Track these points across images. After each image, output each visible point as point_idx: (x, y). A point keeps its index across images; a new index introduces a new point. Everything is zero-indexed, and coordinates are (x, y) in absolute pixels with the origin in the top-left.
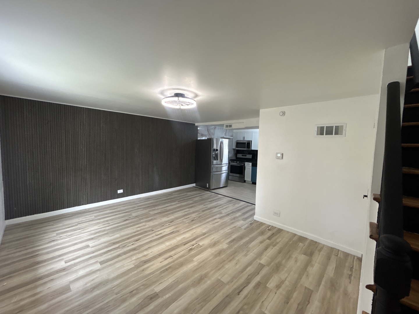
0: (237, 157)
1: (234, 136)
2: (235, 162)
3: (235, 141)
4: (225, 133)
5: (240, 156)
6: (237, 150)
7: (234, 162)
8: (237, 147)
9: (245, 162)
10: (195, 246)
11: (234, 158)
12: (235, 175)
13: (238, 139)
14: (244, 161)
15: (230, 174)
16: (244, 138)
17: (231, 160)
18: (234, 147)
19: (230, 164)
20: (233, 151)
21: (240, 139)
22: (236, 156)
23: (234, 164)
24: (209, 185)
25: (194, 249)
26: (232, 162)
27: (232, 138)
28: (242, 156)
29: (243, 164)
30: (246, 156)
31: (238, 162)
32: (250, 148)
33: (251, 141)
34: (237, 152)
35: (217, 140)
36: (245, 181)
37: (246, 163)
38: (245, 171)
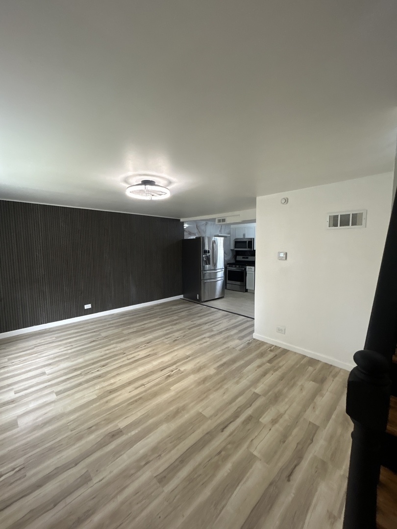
1: (231, 234)
2: (234, 266)
3: (234, 239)
4: (220, 229)
5: (240, 258)
6: (236, 251)
7: (232, 267)
8: (236, 247)
10: (174, 371)
11: (233, 261)
12: (233, 282)
13: (237, 237)
14: (244, 265)
15: (228, 282)
16: (244, 235)
17: (228, 264)
18: (232, 247)
19: (227, 270)
20: (231, 252)
21: (240, 236)
22: (236, 258)
23: (233, 269)
24: (200, 297)
25: (173, 375)
26: (230, 266)
28: (243, 258)
30: (247, 258)
31: (238, 266)
32: (252, 248)
33: (254, 239)
34: (237, 253)
35: (209, 239)
36: (246, 291)
37: (247, 267)
38: (247, 277)
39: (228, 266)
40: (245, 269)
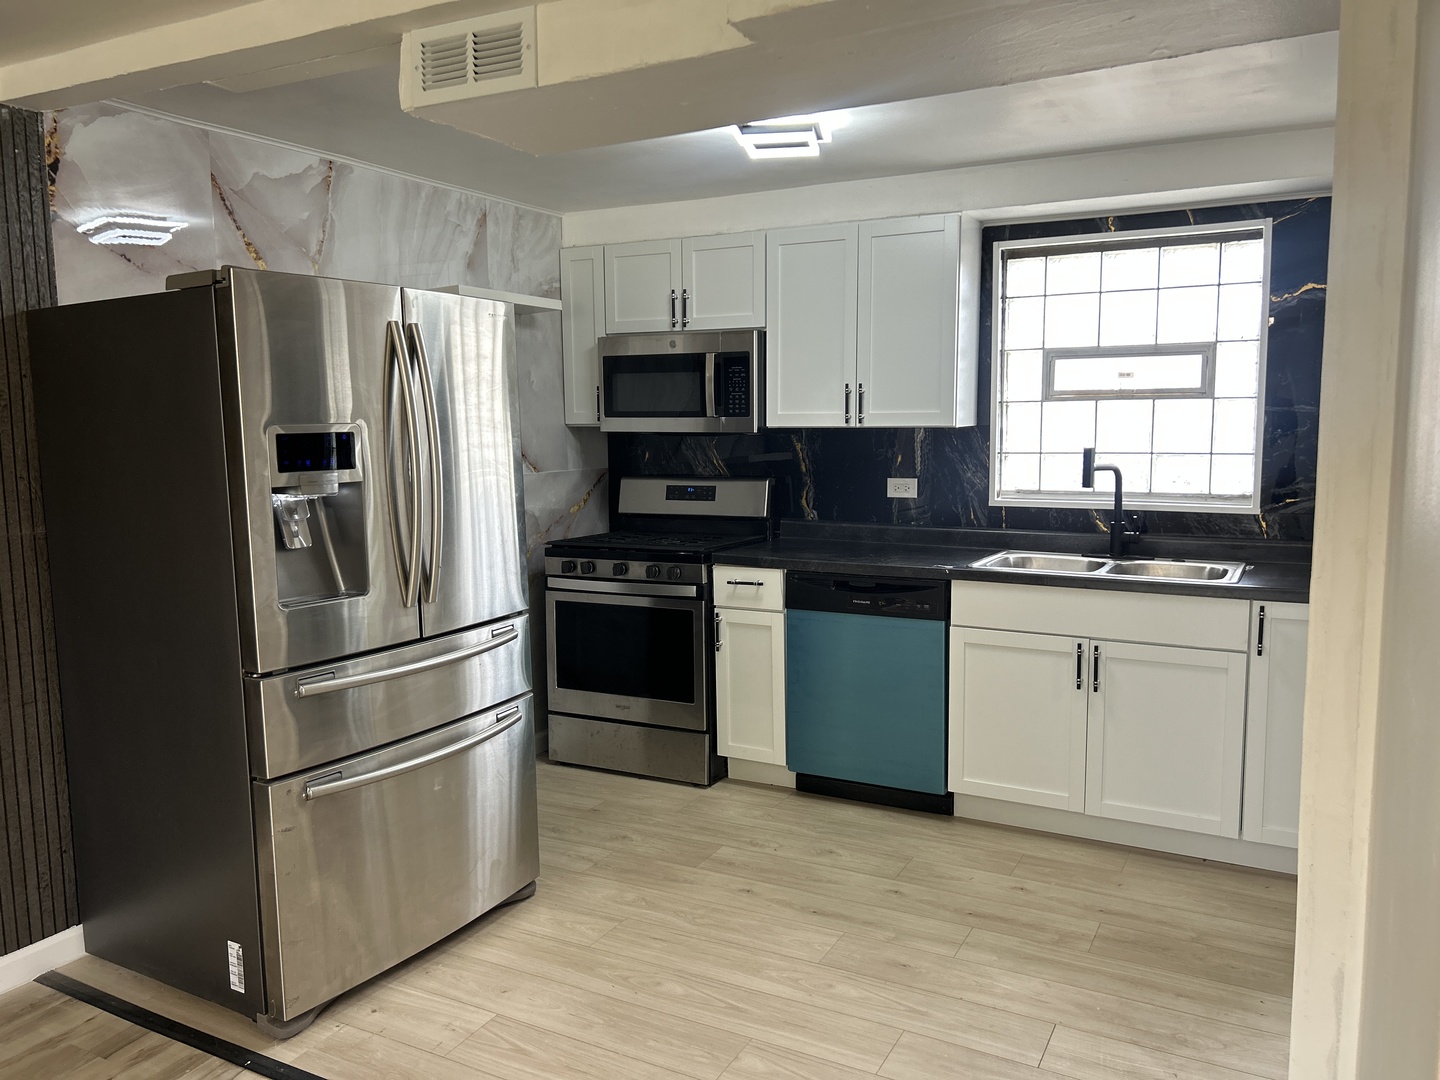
0: (622, 509)
1: (569, 283)
2: (605, 566)
3: (592, 343)
4: (465, 245)
5: (645, 496)
6: (613, 437)
7: (589, 574)
8: (611, 405)
9: (710, 561)
11: (591, 524)
12: (606, 703)
13: (620, 323)
14: (695, 559)
15: (562, 698)
16: (679, 304)
17: (555, 549)
18: (583, 409)
19: (551, 599)
20: (571, 449)
21: (644, 314)
22: (612, 497)
23: (601, 590)
24: (259, 966)
26: (568, 571)
27: (555, 304)
28: (673, 494)
29: (692, 591)
30: (708, 494)
31: (638, 569)
32: (748, 412)
33: (762, 335)
34: (621, 460)
35: (363, 300)
36: (719, 770)
37: (722, 575)
38: (723, 659)
39: (555, 564)
40: (706, 592)
